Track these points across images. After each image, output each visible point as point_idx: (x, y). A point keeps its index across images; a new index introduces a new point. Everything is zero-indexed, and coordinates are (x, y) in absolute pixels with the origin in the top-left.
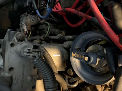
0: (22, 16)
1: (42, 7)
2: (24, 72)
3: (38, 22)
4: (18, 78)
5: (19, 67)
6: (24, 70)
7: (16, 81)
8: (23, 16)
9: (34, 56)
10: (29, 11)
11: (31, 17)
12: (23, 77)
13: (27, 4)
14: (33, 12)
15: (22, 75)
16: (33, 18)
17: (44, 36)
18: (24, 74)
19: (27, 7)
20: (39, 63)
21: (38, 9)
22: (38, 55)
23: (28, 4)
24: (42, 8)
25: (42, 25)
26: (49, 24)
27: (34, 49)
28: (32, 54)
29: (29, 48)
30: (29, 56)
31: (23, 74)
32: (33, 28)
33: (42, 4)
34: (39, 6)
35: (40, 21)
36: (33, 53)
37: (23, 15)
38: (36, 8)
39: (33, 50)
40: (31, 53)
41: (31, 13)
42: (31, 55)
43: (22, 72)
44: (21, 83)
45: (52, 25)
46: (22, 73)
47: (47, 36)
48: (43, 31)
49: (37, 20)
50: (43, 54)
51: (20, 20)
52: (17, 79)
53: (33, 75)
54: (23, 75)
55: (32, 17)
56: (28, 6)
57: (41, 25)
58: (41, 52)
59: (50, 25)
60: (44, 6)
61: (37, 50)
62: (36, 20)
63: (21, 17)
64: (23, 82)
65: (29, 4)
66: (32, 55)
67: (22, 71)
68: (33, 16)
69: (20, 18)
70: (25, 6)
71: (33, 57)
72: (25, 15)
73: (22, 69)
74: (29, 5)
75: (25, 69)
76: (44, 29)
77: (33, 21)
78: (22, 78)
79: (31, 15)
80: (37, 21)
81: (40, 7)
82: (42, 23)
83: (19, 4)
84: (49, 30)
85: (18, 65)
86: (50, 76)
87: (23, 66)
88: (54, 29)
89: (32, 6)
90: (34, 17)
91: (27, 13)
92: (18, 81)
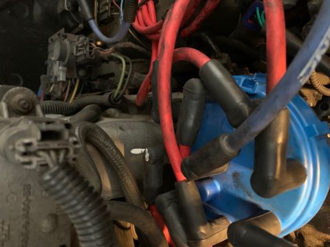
0: (52, 40)
1: (107, 11)
2: (29, 207)
3: (92, 56)
4: (9, 226)
5: (13, 193)
6: (30, 201)
7: (5, 235)
8: (54, 39)
9: (43, 163)
10: (71, 24)
11: (75, 40)
12: (28, 223)
13: (64, 5)
14: (81, 26)
15: (24, 215)
16: (80, 45)
17: (110, 95)
18: (28, 213)
19: (64, 12)
20: (57, 184)
21: (93, 18)
22: (58, 159)
23: (67, 4)
24: (105, 16)
25: (107, 62)
26: (125, 59)
27: (42, 143)
28: (38, 156)
29: (27, 141)
30: (29, 163)
31: (25, 212)
32: (82, 73)
33: (106, 4)
34: (99, 9)
35: (100, 52)
36: (41, 153)
37: (55, 36)
38: (89, 16)
39: (38, 145)
40: (35, 154)
41: (76, 30)
42: (35, 160)
43: (22, 206)
44: (22, 238)
45: (133, 63)
46: (23, 210)
47: (118, 94)
48: (110, 79)
49: (91, 48)
50: (74, 156)
51: (47, 49)
52: (6, 228)
53: (58, 214)
54: (27, 216)
55: (78, 40)
56: (67, 9)
57: (103, 64)
58: (67, 150)
59: (127, 63)
60: (112, 9)
61: (53, 144)
62: (88, 49)
63: (50, 41)
64: (28, 238)
65: (69, 3)
66: (38, 162)
67: (24, 204)
68: (82, 38)
69: (47, 44)
70: (59, 11)
71: (42, 165)
72: (59, 34)
73: (24, 199)
74: (69, 8)
75: (31, 198)
76: (112, 75)
77: (80, 51)
78: (23, 226)
79: (77, 36)
80: (90, 53)
81: (101, 11)
82: (106, 58)
83: (47, 5)
84: (126, 76)
85: (9, 186)
86: (94, 225)
87: (24, 189)
88: (139, 74)
89: (80, 9)
90: (82, 42)
91: (63, 29)
92: (12, 233)
